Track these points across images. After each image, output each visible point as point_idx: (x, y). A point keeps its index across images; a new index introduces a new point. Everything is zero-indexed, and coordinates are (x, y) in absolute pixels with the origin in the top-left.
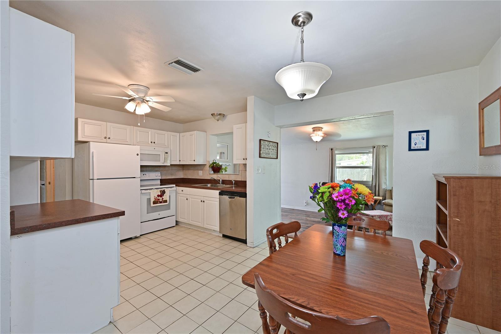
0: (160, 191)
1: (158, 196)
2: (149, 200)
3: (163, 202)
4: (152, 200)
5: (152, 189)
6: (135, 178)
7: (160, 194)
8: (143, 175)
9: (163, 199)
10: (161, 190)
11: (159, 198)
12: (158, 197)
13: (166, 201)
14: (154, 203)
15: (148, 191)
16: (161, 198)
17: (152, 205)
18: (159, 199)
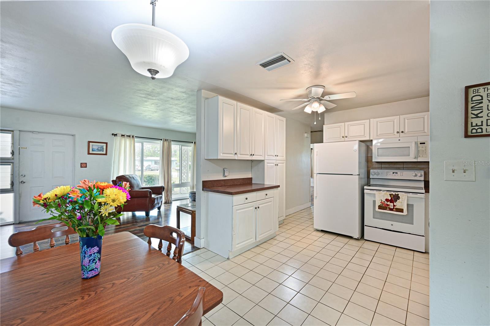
0: (390, 195)
1: (387, 200)
2: (374, 202)
3: (394, 210)
4: (378, 203)
5: (381, 190)
6: (352, 175)
7: (390, 198)
8: (393, 173)
9: (394, 206)
10: (391, 193)
11: (389, 203)
12: (386, 202)
13: (401, 210)
14: (380, 207)
15: (375, 192)
16: (392, 204)
17: (377, 209)
18: (388, 205)
